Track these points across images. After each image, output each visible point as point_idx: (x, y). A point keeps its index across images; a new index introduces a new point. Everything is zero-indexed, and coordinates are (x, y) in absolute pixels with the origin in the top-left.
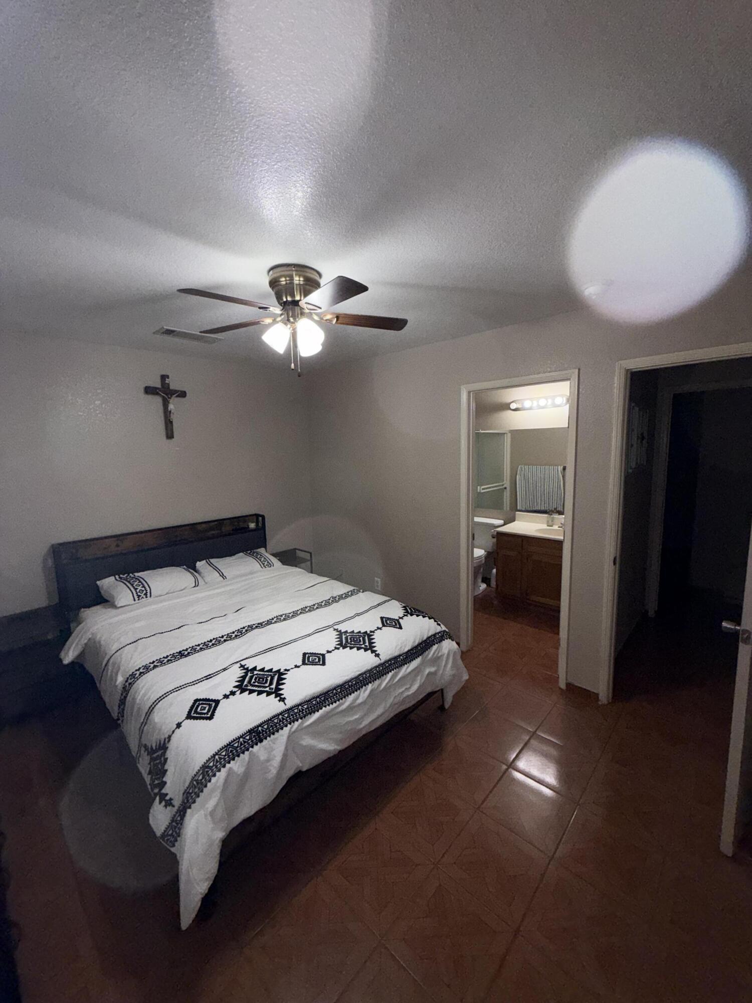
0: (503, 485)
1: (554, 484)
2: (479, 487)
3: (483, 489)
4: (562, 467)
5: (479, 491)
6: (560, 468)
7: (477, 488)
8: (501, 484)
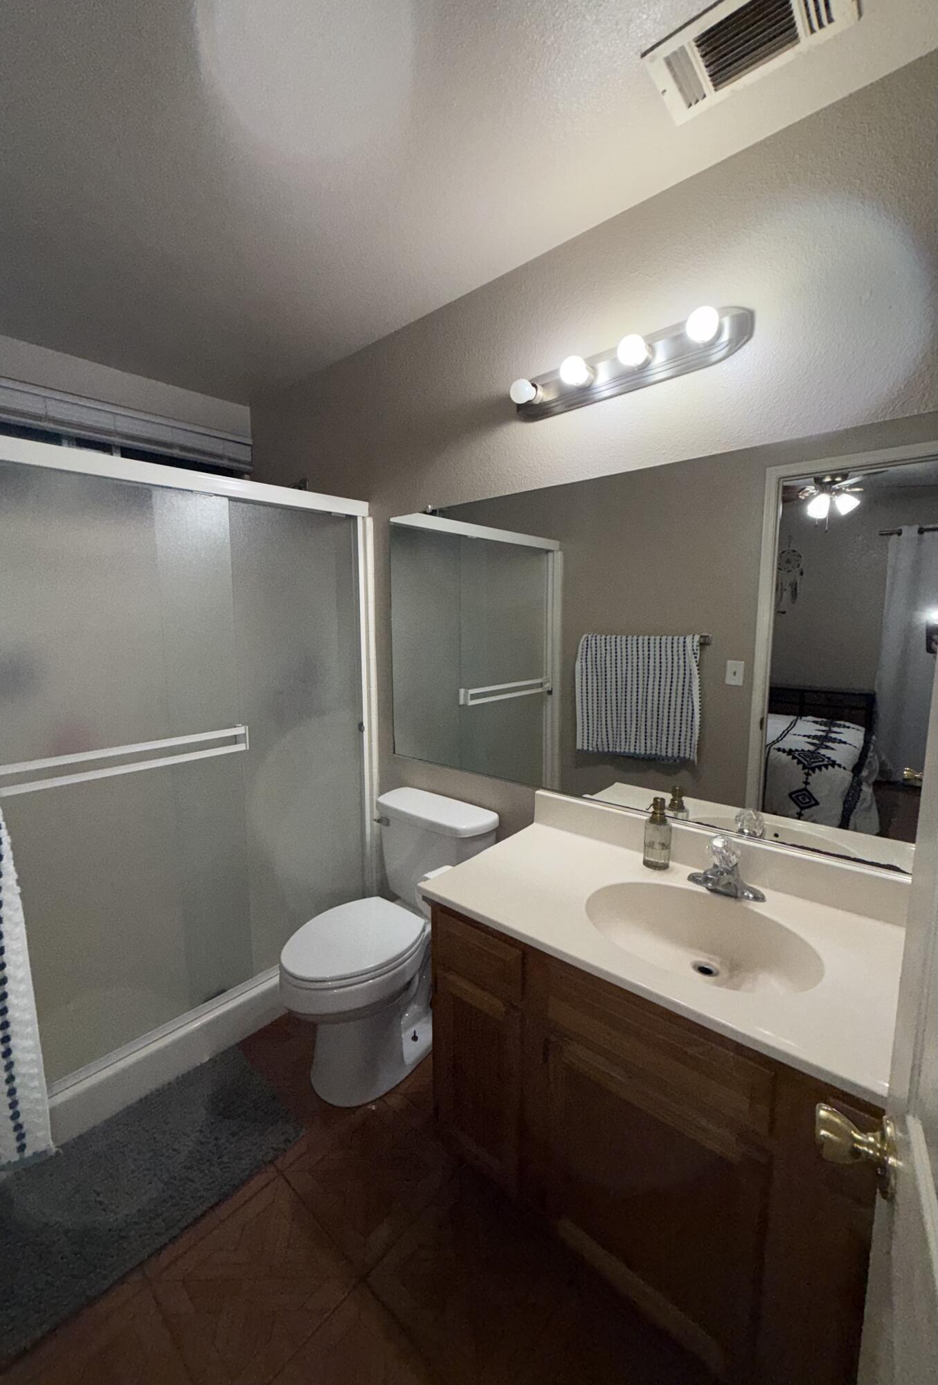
0: (541, 685)
1: (674, 684)
2: (462, 691)
3: (474, 697)
4: (697, 638)
5: (462, 702)
6: (692, 642)
7: (458, 694)
8: (539, 681)
